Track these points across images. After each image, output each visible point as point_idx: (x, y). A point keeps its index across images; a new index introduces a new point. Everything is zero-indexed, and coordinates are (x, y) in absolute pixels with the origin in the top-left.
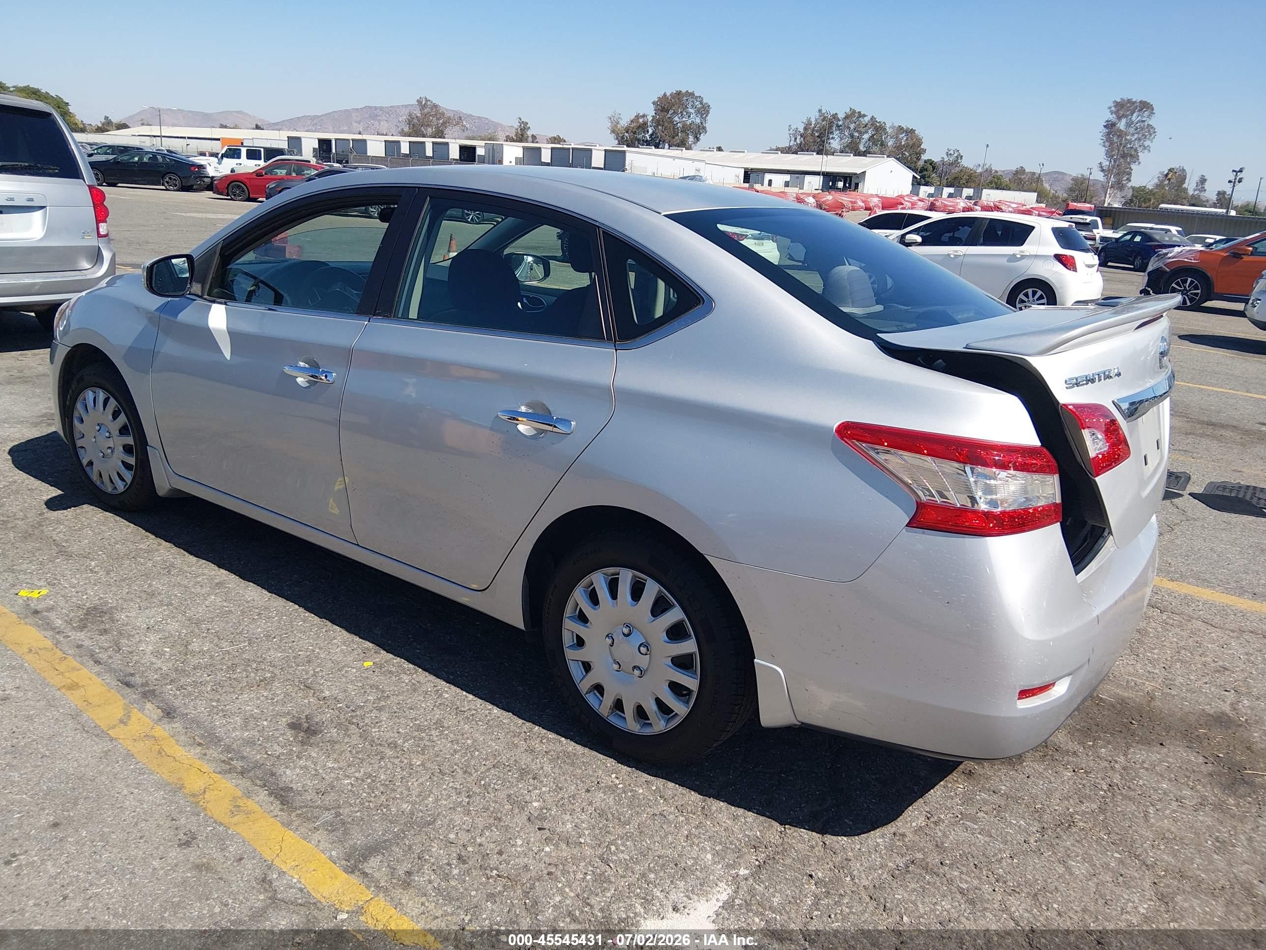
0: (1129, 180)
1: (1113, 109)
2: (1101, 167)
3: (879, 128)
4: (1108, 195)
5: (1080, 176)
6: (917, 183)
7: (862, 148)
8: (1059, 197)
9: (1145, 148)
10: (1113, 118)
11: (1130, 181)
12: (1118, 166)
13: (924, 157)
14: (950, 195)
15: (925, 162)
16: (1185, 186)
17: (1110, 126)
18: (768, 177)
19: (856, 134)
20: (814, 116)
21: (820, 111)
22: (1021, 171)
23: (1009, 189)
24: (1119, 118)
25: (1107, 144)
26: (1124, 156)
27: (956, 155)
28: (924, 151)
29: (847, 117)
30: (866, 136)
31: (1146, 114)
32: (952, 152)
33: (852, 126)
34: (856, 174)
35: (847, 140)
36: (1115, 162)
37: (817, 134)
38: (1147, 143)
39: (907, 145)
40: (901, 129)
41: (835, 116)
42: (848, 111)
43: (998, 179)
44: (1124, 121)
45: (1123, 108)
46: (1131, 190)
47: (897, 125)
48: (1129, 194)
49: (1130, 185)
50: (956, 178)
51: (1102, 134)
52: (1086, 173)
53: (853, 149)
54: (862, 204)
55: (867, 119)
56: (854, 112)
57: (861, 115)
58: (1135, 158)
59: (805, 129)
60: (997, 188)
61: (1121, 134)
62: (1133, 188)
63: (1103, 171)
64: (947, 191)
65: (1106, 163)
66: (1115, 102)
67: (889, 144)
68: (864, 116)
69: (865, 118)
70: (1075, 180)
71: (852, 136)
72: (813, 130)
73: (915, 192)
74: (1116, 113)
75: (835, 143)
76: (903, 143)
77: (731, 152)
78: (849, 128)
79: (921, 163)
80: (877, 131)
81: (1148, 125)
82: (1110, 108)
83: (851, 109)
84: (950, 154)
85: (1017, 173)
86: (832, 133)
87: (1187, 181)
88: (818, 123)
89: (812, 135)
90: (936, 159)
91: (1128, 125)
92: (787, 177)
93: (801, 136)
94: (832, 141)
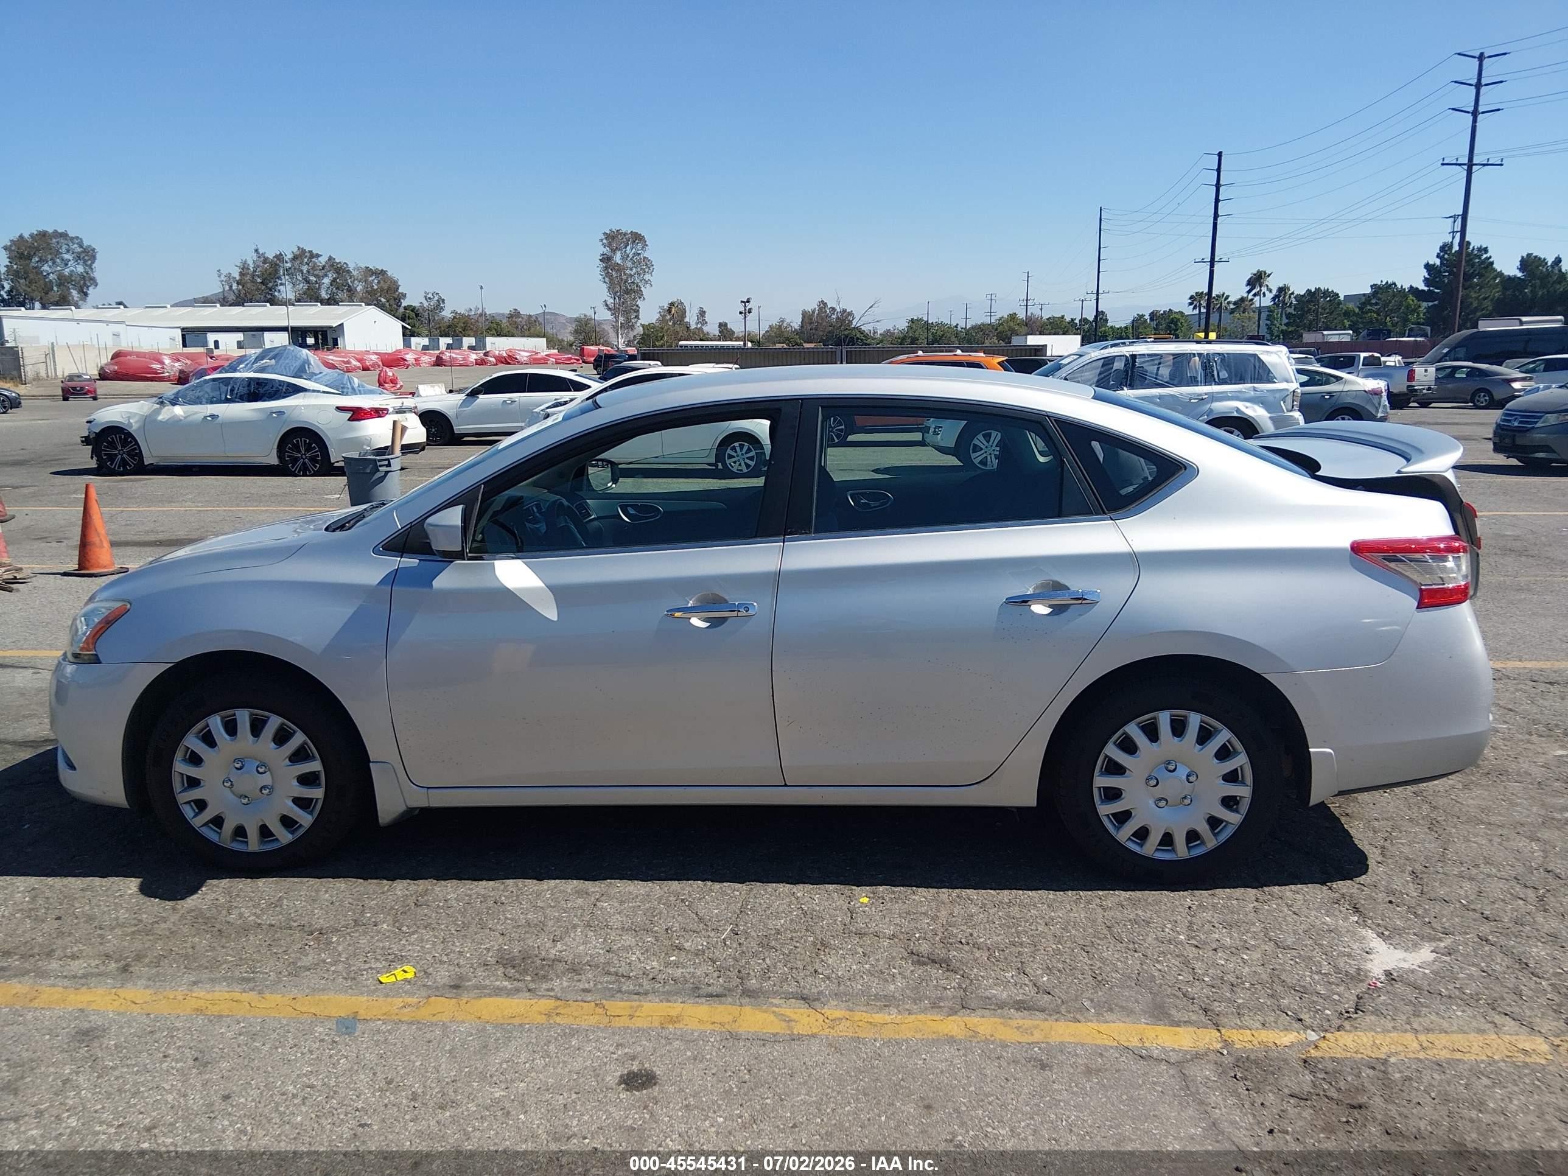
0: (637, 317)
1: (605, 241)
2: (607, 305)
3: (339, 270)
4: (620, 336)
5: (583, 316)
6: (408, 334)
7: (324, 295)
8: (563, 340)
9: (646, 282)
10: (607, 250)
11: (639, 319)
12: (623, 303)
13: (404, 303)
14: (449, 347)
15: (405, 308)
16: (687, 320)
17: (606, 259)
18: (211, 337)
19: (313, 279)
20: (251, 259)
21: (256, 251)
22: (515, 314)
23: (513, 336)
24: (614, 251)
25: (607, 280)
26: (627, 292)
27: (436, 298)
28: (404, 295)
29: (295, 258)
30: (326, 281)
31: (640, 246)
32: (430, 296)
33: (305, 268)
34: (331, 327)
35: (303, 286)
36: (619, 298)
37: (259, 280)
38: (647, 277)
39: (382, 290)
40: (369, 272)
41: (279, 257)
42: (295, 250)
43: (498, 324)
44: (618, 254)
45: (614, 239)
46: (641, 328)
47: (363, 266)
48: (640, 330)
49: (640, 322)
50: (449, 327)
51: (599, 269)
52: (590, 313)
53: (310, 296)
54: (358, 364)
55: (323, 260)
56: (303, 251)
57: (312, 255)
58: (639, 293)
59: (241, 274)
60: (498, 335)
61: (619, 269)
62: (643, 326)
63: (609, 309)
64: (444, 342)
65: (610, 301)
66: (605, 234)
67: (359, 289)
68: (318, 256)
69: (320, 259)
70: (578, 320)
71: (307, 281)
72: (253, 276)
73: (407, 344)
74: (610, 245)
75: (287, 291)
76: (376, 287)
77: (147, 307)
78: (302, 271)
79: (401, 310)
80: (338, 273)
81: (645, 258)
82: (602, 241)
83: (299, 248)
84: (430, 298)
85: (511, 316)
86: (279, 278)
87: (687, 314)
88: (258, 266)
89: (253, 281)
90: (416, 304)
91: (625, 257)
92: (240, 336)
93: (238, 283)
94: (281, 288)
